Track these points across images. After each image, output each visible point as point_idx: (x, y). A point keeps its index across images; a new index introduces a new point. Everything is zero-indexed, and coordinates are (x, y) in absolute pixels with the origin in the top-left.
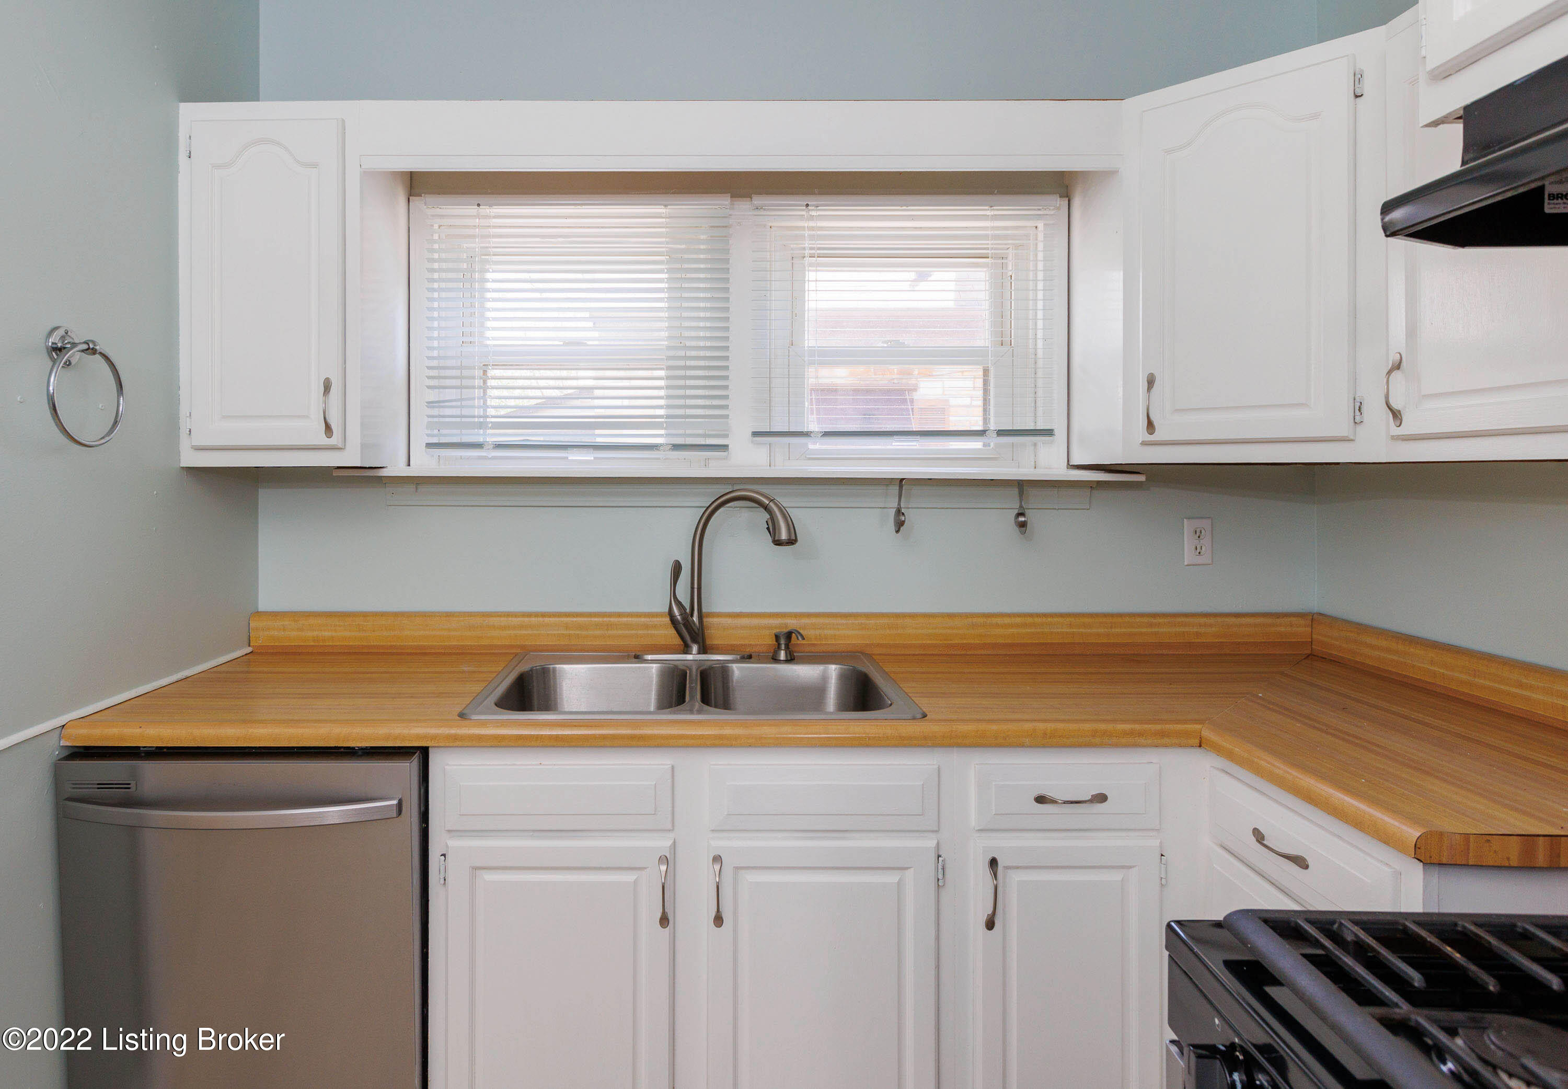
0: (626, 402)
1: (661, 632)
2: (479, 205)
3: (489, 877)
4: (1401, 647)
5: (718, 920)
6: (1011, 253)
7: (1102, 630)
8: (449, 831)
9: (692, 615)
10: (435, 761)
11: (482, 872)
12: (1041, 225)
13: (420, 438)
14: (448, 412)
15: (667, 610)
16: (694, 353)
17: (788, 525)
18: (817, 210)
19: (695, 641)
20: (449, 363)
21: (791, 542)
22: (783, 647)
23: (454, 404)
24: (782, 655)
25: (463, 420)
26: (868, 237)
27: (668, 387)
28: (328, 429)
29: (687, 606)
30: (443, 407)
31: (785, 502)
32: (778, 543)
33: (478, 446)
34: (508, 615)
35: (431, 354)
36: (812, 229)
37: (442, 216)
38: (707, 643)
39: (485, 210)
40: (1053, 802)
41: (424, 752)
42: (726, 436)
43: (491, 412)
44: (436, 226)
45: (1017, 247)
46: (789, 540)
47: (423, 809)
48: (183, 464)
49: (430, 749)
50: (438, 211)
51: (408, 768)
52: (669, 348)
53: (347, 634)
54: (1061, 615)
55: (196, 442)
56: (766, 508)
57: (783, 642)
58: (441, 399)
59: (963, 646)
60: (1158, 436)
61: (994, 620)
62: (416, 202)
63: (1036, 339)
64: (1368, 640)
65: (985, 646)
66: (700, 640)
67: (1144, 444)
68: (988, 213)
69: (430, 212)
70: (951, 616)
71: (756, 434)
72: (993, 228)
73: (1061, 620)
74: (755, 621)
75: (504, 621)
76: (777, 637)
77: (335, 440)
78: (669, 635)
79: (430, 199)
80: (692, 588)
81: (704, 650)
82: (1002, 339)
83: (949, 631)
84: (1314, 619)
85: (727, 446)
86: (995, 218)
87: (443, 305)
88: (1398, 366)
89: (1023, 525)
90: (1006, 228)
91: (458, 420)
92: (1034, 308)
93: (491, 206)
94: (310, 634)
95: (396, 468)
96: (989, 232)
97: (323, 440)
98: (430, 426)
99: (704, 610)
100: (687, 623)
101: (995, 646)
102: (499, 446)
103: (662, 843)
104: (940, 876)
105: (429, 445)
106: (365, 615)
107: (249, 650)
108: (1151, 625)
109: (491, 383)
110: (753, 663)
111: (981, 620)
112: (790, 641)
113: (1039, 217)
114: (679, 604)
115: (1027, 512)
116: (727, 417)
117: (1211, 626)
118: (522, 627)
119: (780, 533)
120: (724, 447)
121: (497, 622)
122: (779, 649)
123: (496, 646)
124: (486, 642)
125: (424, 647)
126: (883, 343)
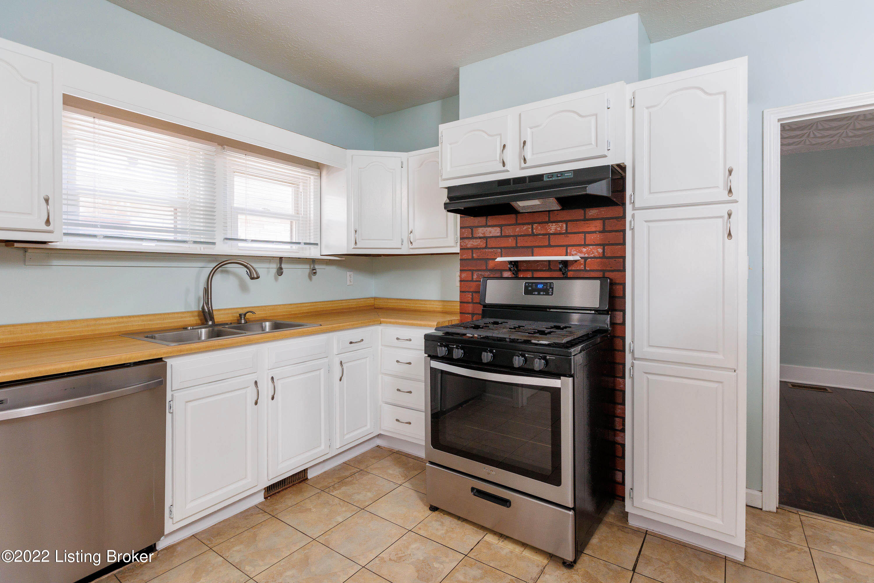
0: (161, 221)
1: (188, 319)
4: (398, 301)
5: (273, 398)
6: (301, 184)
7: (330, 306)
8: (174, 391)
9: (210, 310)
10: (169, 362)
17: (256, 272)
21: (258, 277)
22: (243, 318)
24: (243, 321)
26: (258, 169)
28: (48, 221)
30: (69, 215)
31: (255, 265)
32: (252, 278)
33: (95, 236)
34: (110, 318)
40: (354, 343)
42: (215, 239)
45: (304, 183)
46: (256, 277)
49: (164, 359)
54: (320, 302)
56: (246, 267)
57: (243, 316)
60: (358, 246)
61: (303, 305)
64: (390, 301)
65: (300, 313)
66: (213, 319)
67: (354, 248)
68: (299, 170)
70: (290, 304)
71: (225, 239)
72: (302, 176)
75: (108, 321)
76: (241, 315)
77: (51, 228)
82: (297, 212)
83: (290, 310)
84: (375, 298)
85: (215, 243)
86: (302, 173)
88: (411, 232)
89: (315, 273)
93: (99, 119)
96: (300, 177)
97: (44, 227)
100: (210, 313)
101: (303, 313)
103: (255, 377)
108: (341, 303)
111: (300, 305)
114: (206, 305)
115: (315, 269)
116: (214, 231)
117: (354, 302)
118: (118, 323)
119: (254, 275)
121: (104, 322)
122: (241, 319)
123: (103, 333)
124: (97, 332)
125: (56, 339)
126: (262, 209)
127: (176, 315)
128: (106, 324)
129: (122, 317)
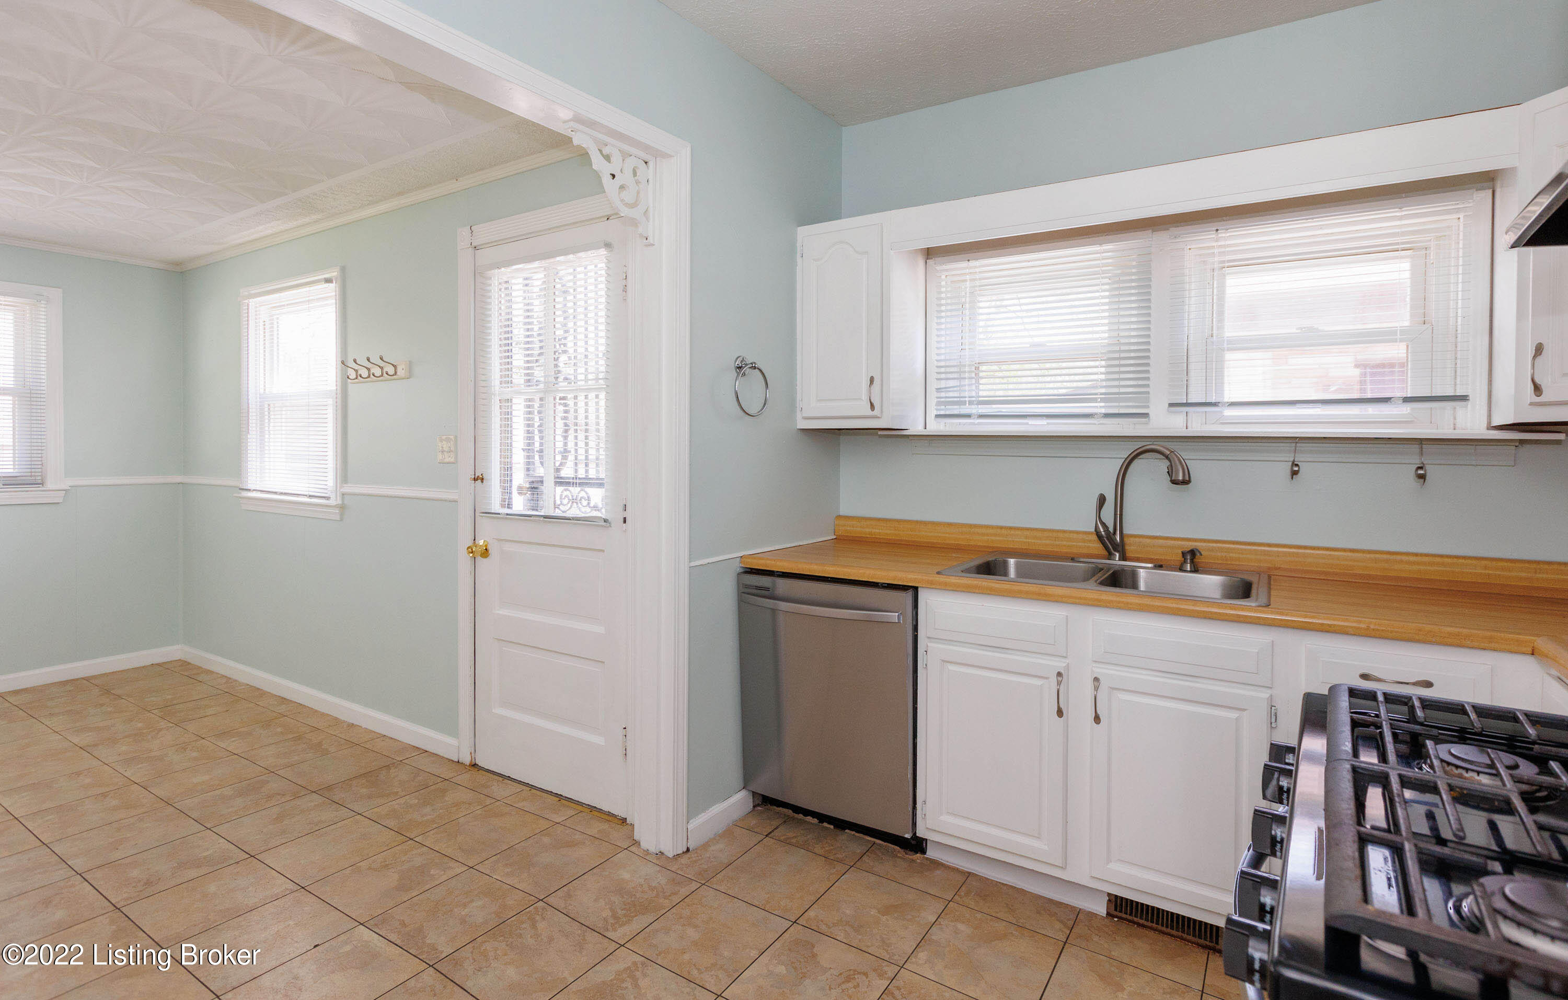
1: (1090, 544)
2: (968, 260)
3: (952, 667)
5: (1097, 719)
7: (1524, 575)
8: (929, 638)
9: (1115, 533)
10: (923, 595)
11: (948, 664)
12: (1461, 216)
13: (932, 412)
14: (951, 394)
15: (1093, 530)
16: (1126, 348)
17: (1183, 469)
18: (1228, 232)
19: (1116, 550)
20: (951, 363)
21: (1186, 482)
22: (1189, 561)
23: (955, 389)
24: (1188, 567)
25: (961, 399)
27: (1107, 373)
28: (872, 406)
29: (1111, 529)
30: (947, 391)
31: (1185, 455)
32: (1174, 482)
33: (968, 416)
34: (987, 527)
35: (939, 358)
36: (1220, 246)
37: (947, 270)
38: (1127, 555)
39: (973, 263)
40: (1378, 680)
41: (916, 589)
42: (1148, 407)
43: (981, 393)
44: (943, 277)
46: (1183, 480)
47: (914, 623)
48: (798, 428)
49: (919, 589)
50: (945, 267)
51: (908, 596)
52: (1109, 345)
53: (889, 532)
55: (804, 415)
56: (1167, 457)
57: (1189, 558)
58: (948, 386)
59: (1361, 576)
60: (1541, 398)
62: (930, 262)
63: (1457, 317)
66: (1120, 549)
67: (1531, 406)
68: (1398, 214)
69: (938, 268)
71: (1171, 405)
73: (1474, 562)
74: (1172, 543)
75: (984, 531)
76: (1184, 554)
77: (876, 413)
78: (1097, 547)
79: (939, 259)
80: (1115, 514)
81: (1124, 558)
82: (1419, 319)
85: (1148, 414)
87: (949, 326)
89: (1422, 477)
90: (1424, 223)
91: (958, 399)
92: (1455, 290)
93: (977, 259)
94: (867, 530)
95: (917, 428)
97: (870, 413)
98: (939, 403)
99: (1126, 532)
100: (1112, 541)
101: (1399, 578)
102: (981, 416)
103: (1060, 665)
104: (1273, 720)
105: (937, 416)
106: (898, 521)
107: (835, 537)
109: (981, 374)
110: (1162, 570)
112: (1194, 558)
113: (1458, 211)
114: (1103, 524)
115: (1427, 467)
116: (1148, 393)
118: (996, 535)
119: (1177, 474)
120: (1146, 415)
121: (979, 531)
122: (1185, 562)
123: (979, 546)
124: (972, 543)
125: (933, 543)
126: (1297, 329)
127: (1075, 536)
128: (983, 535)
129: (1001, 528)
